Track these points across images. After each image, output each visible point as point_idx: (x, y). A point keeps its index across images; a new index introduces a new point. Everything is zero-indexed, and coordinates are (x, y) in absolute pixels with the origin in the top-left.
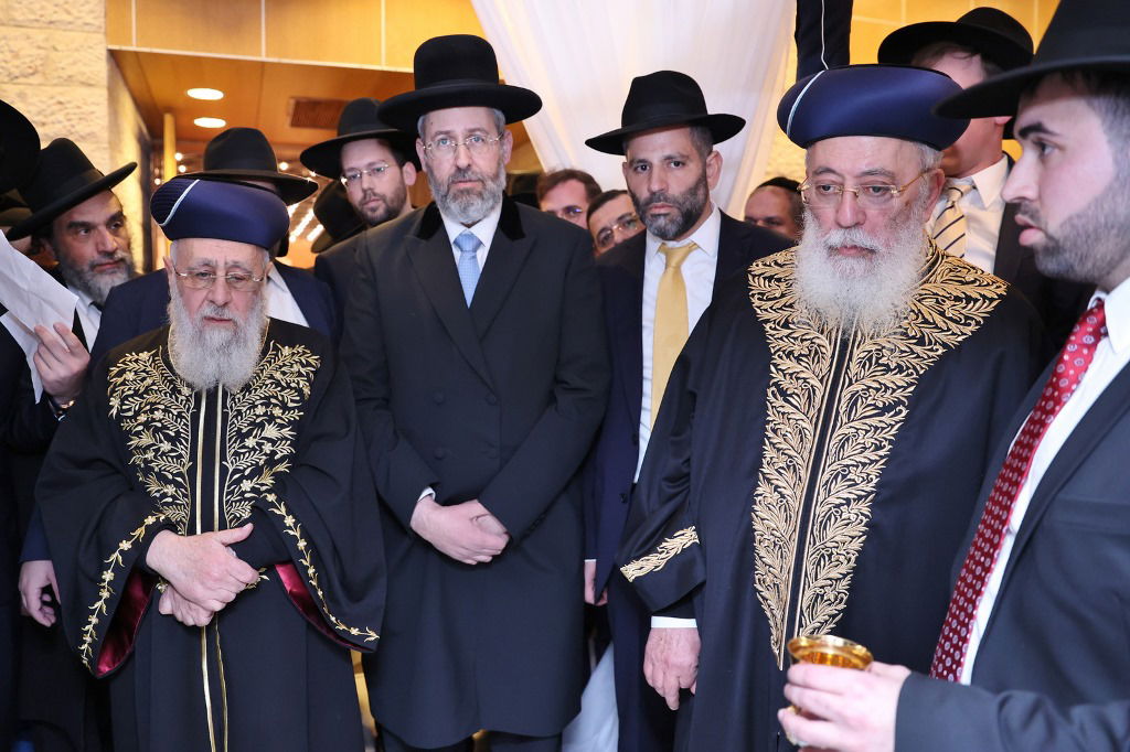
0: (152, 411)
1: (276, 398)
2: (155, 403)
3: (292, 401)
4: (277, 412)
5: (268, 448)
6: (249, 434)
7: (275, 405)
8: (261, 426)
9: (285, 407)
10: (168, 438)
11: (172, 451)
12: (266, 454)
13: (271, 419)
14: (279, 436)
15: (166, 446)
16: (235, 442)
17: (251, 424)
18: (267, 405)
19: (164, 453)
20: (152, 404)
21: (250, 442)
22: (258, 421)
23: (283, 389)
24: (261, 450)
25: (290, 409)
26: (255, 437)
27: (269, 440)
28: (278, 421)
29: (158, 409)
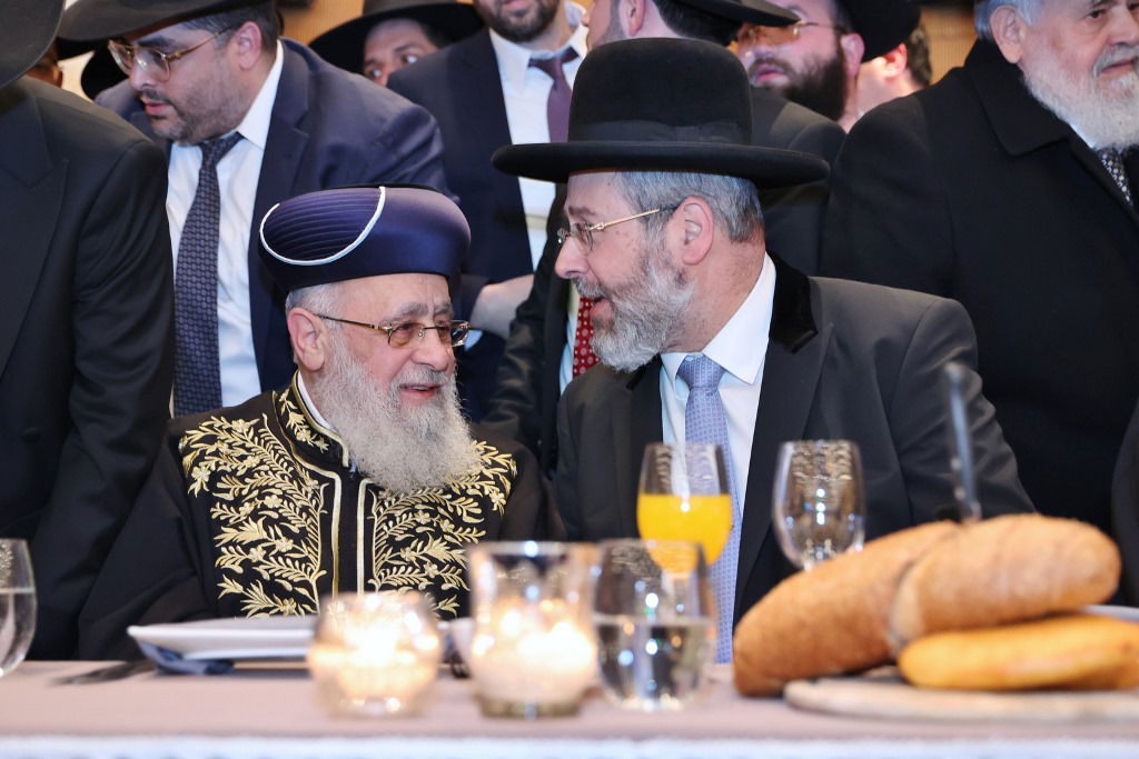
0: (261, 497)
1: (446, 508)
2: (267, 487)
3: (469, 514)
4: (446, 526)
5: (432, 570)
6: (406, 543)
7: (443, 517)
8: (424, 538)
9: (457, 521)
10: (288, 533)
11: (294, 551)
12: (427, 577)
13: (438, 533)
14: (448, 558)
15: (284, 545)
16: (385, 551)
17: (410, 531)
18: (433, 514)
19: (280, 554)
20: (261, 488)
21: (408, 554)
22: (419, 530)
23: (455, 497)
24: (423, 571)
25: (466, 526)
26: (415, 549)
27: (434, 560)
28: (448, 538)
29: (270, 494)
